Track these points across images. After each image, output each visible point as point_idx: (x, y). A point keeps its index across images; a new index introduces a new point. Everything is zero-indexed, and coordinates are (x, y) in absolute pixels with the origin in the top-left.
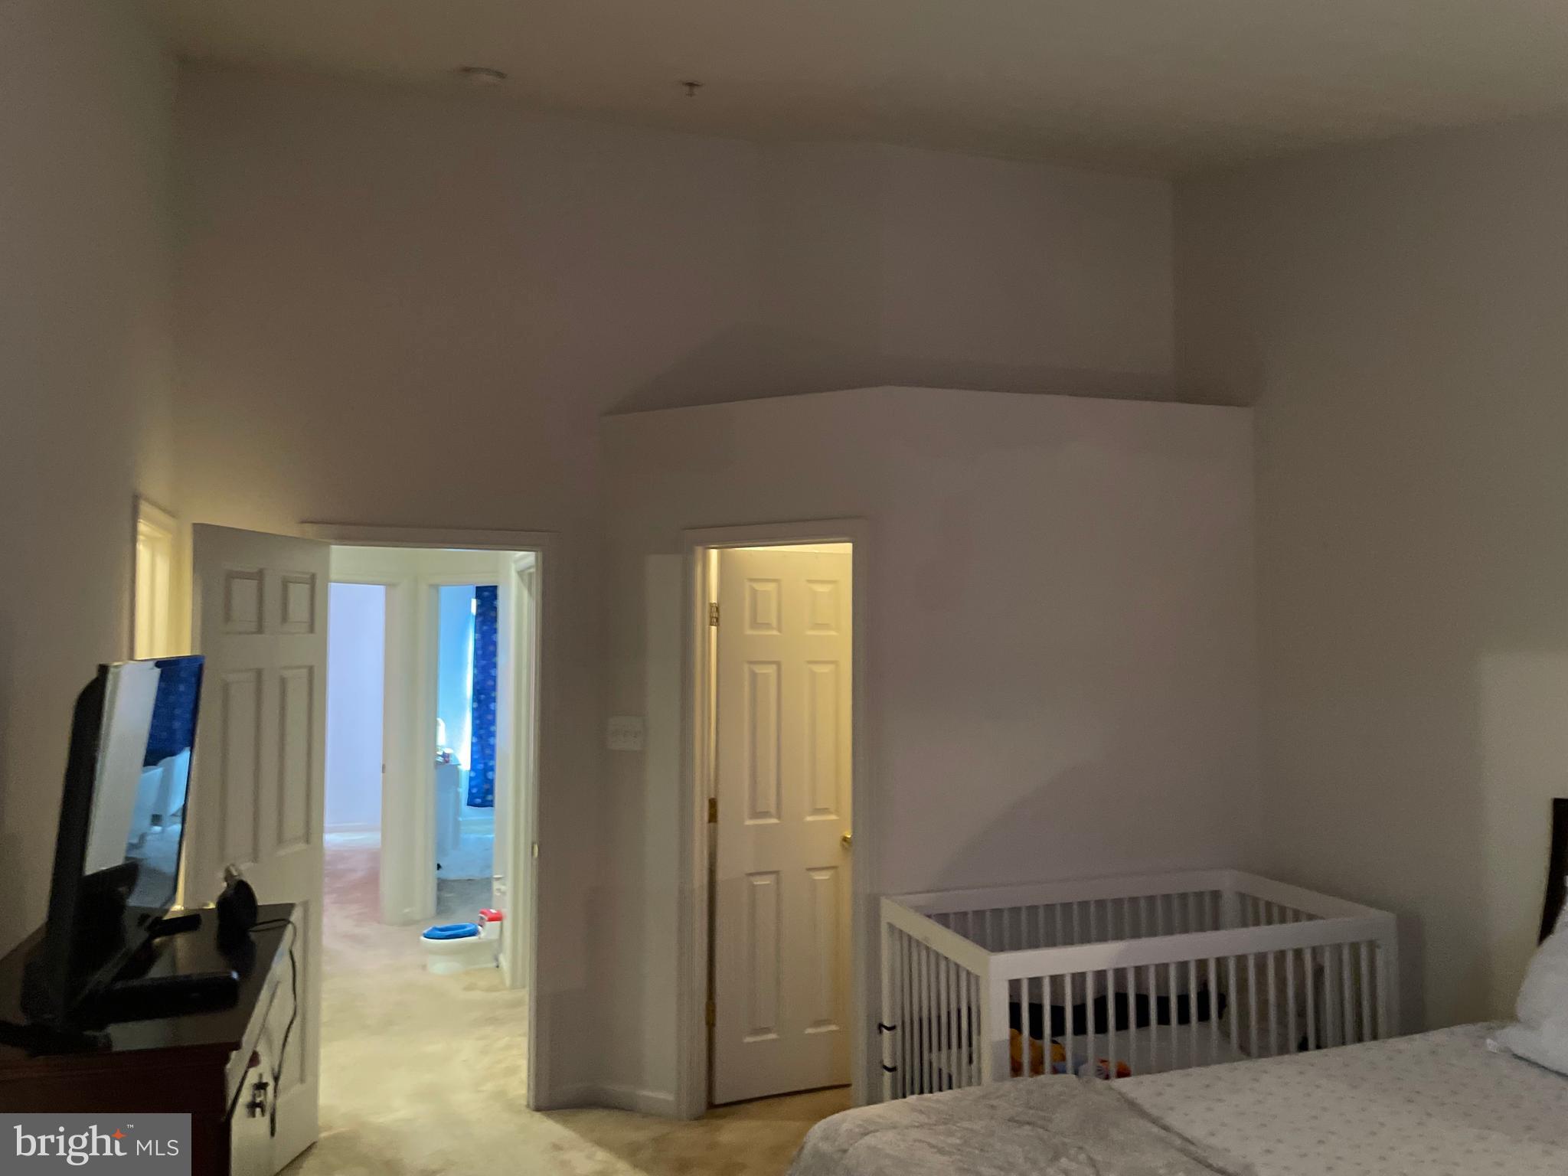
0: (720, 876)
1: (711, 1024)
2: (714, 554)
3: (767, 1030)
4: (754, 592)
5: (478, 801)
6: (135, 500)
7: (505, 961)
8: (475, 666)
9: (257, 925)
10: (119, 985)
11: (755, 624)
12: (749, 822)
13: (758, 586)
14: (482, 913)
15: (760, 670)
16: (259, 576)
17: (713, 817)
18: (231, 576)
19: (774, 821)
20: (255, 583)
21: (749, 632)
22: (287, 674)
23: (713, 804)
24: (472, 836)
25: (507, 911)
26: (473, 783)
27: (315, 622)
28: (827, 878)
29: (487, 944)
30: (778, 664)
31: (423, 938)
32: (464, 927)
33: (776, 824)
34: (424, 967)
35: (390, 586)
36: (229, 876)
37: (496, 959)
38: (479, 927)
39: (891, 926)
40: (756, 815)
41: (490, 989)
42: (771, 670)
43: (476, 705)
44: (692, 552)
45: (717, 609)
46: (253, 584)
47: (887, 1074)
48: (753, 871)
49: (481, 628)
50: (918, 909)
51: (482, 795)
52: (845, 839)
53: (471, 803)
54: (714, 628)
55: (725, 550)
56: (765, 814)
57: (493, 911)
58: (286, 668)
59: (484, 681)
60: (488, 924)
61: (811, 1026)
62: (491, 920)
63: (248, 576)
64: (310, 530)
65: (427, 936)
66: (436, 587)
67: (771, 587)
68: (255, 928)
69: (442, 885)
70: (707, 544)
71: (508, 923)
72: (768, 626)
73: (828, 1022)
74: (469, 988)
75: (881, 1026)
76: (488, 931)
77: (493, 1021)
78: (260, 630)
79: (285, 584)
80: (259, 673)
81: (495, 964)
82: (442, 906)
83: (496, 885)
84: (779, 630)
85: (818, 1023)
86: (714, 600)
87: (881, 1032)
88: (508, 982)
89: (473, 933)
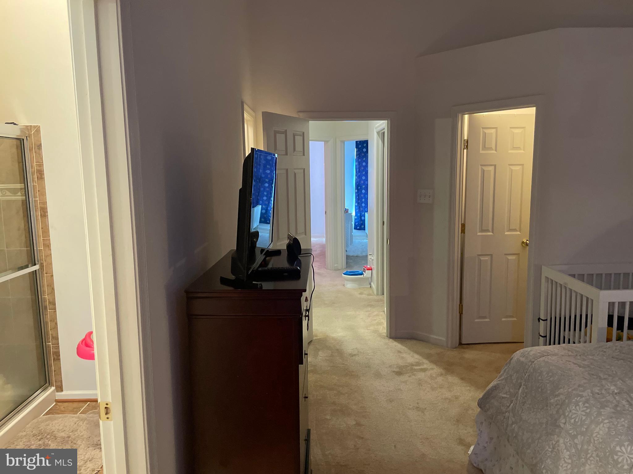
0: (466, 255)
1: (461, 314)
2: (466, 117)
3: (485, 317)
4: (485, 134)
5: (358, 228)
6: (242, 103)
7: (374, 285)
8: (356, 175)
9: (301, 254)
10: (260, 269)
11: (484, 148)
12: (479, 234)
13: (486, 131)
14: (364, 267)
15: (485, 168)
16: (285, 132)
17: (463, 231)
18: (276, 132)
19: (491, 234)
20: (284, 135)
21: (481, 152)
22: (296, 171)
23: (463, 226)
24: (357, 241)
25: (374, 267)
26: (356, 221)
27: (305, 152)
28: (514, 258)
29: (367, 279)
30: (495, 166)
31: (343, 274)
32: (358, 272)
33: (491, 235)
34: (344, 285)
35: (326, 142)
36: (289, 237)
37: (370, 284)
38: (363, 272)
39: (547, 278)
40: (482, 231)
41: (369, 295)
42: (491, 168)
43: (356, 191)
44: (456, 116)
45: (467, 142)
46: (283, 135)
47: (541, 339)
48: (480, 254)
49: (358, 160)
50: (560, 271)
51: (360, 225)
52: (523, 242)
53: (355, 228)
54: (465, 150)
55: (473, 115)
56: (488, 231)
57: (368, 266)
58: (295, 169)
59: (360, 181)
60: (367, 271)
61: (504, 318)
62: (368, 270)
63: (281, 133)
64: (301, 115)
65: (344, 274)
66: (343, 142)
67: (493, 131)
68: (300, 256)
69: (348, 257)
70: (463, 112)
71: (374, 272)
72: (491, 149)
73: (512, 317)
74: (361, 294)
75: (539, 319)
76: (367, 274)
77: (371, 306)
78: (286, 154)
79: (294, 136)
80: (287, 170)
81: (370, 286)
82: (348, 265)
83: (369, 257)
84: (496, 150)
85: (507, 317)
86: (466, 138)
87: (539, 321)
88: (375, 293)
89: (362, 274)
